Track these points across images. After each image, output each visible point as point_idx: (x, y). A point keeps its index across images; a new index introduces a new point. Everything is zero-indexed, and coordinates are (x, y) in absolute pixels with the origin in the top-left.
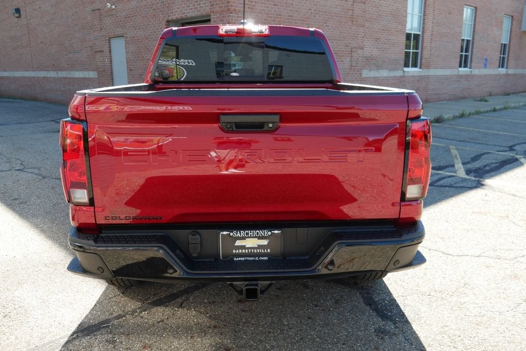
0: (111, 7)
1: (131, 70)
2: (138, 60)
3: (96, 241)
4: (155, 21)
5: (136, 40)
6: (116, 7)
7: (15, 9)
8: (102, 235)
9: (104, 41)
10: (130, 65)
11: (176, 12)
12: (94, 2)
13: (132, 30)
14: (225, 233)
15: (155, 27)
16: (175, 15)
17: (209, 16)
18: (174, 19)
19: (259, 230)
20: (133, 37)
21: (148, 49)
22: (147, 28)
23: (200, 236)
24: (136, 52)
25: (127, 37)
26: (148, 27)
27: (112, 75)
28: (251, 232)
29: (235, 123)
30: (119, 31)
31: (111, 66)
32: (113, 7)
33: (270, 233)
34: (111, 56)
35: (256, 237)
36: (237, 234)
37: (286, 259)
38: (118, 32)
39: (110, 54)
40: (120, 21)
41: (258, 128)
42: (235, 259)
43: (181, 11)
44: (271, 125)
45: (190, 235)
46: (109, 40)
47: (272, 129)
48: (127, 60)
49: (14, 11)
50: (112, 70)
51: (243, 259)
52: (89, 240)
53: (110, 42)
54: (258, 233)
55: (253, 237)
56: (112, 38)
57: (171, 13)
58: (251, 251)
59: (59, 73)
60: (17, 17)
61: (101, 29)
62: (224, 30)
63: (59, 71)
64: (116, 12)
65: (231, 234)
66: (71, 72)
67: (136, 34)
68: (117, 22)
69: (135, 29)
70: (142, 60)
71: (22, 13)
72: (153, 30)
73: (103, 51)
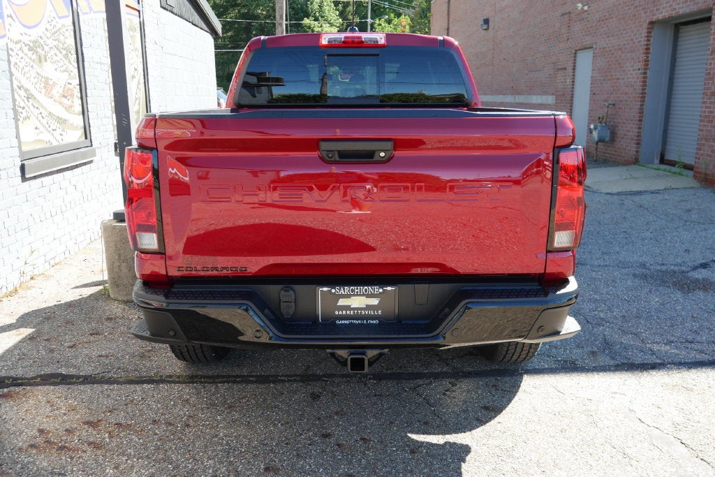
0: (582, 9)
1: (594, 94)
2: (605, 80)
3: (167, 296)
4: (634, 23)
5: (607, 52)
6: (589, 7)
7: (484, 20)
8: (173, 290)
9: (569, 55)
10: (594, 87)
11: (663, 8)
12: (565, 4)
13: (603, 38)
14: (325, 289)
15: (633, 32)
16: (661, 13)
17: (710, 10)
18: (660, 18)
19: (368, 285)
20: (604, 48)
21: (619, 64)
22: (622, 34)
23: (295, 293)
24: (603, 69)
25: (596, 48)
26: (624, 32)
27: (572, 100)
28: (357, 289)
29: (339, 152)
30: (588, 41)
31: (573, 88)
32: (586, 8)
33: (381, 290)
34: (574, 75)
35: (363, 295)
36: (340, 290)
37: (401, 322)
38: (586, 41)
39: (574, 72)
40: (591, 27)
41: (367, 157)
42: (337, 322)
43: (671, 6)
44: (382, 154)
45: (282, 292)
46: (575, 53)
47: (384, 159)
48: (592, 80)
49: (482, 23)
50: (572, 94)
51: (347, 322)
52: (158, 295)
53: (575, 57)
54: (366, 290)
55: (360, 295)
56: (578, 50)
57: (657, 10)
58: (358, 312)
59: (517, 97)
60: (485, 30)
61: (568, 39)
62: (327, 40)
63: (517, 94)
64: (589, 14)
65: (333, 291)
66: (530, 97)
67: (607, 44)
68: (588, 28)
69: (608, 37)
70: (610, 80)
71: (490, 24)
72: (630, 36)
73: (565, 69)
